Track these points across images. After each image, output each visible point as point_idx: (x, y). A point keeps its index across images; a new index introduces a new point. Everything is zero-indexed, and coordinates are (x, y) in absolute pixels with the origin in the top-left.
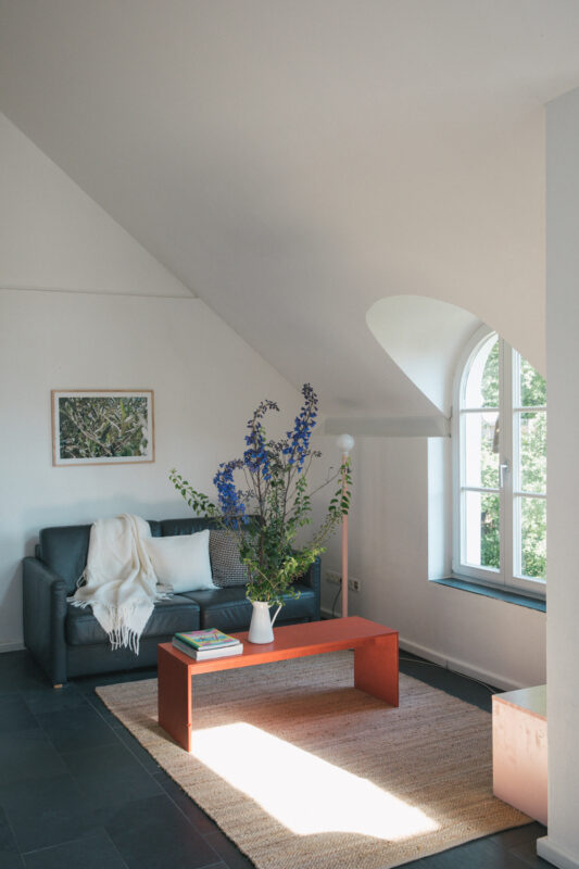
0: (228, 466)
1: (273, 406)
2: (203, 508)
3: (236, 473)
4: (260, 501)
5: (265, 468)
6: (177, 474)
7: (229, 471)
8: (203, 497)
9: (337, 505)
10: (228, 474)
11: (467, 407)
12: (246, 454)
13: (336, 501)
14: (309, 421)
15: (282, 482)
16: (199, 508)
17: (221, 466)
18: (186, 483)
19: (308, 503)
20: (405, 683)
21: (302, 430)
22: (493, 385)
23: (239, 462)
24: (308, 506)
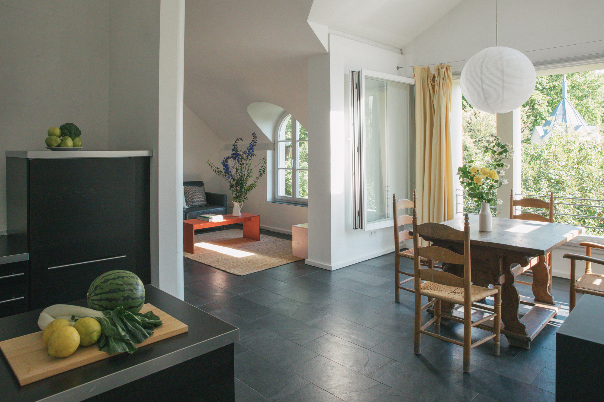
0: (227, 158)
1: (241, 139)
2: (218, 172)
3: (229, 161)
4: (236, 169)
5: (238, 159)
6: (209, 161)
7: (227, 160)
8: (218, 168)
9: (261, 171)
10: (226, 161)
11: (280, 140)
12: (232, 154)
13: (261, 169)
14: (254, 144)
15: (243, 164)
16: (217, 172)
17: (224, 158)
18: (212, 164)
19: (252, 171)
20: (261, 236)
21: (252, 147)
22: (305, 130)
23: (230, 157)
24: (252, 172)
